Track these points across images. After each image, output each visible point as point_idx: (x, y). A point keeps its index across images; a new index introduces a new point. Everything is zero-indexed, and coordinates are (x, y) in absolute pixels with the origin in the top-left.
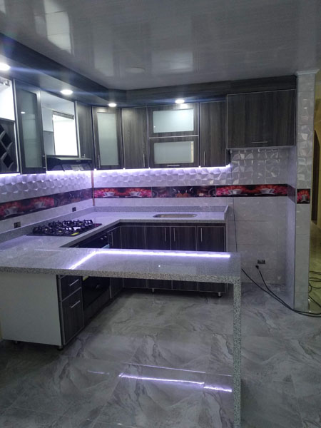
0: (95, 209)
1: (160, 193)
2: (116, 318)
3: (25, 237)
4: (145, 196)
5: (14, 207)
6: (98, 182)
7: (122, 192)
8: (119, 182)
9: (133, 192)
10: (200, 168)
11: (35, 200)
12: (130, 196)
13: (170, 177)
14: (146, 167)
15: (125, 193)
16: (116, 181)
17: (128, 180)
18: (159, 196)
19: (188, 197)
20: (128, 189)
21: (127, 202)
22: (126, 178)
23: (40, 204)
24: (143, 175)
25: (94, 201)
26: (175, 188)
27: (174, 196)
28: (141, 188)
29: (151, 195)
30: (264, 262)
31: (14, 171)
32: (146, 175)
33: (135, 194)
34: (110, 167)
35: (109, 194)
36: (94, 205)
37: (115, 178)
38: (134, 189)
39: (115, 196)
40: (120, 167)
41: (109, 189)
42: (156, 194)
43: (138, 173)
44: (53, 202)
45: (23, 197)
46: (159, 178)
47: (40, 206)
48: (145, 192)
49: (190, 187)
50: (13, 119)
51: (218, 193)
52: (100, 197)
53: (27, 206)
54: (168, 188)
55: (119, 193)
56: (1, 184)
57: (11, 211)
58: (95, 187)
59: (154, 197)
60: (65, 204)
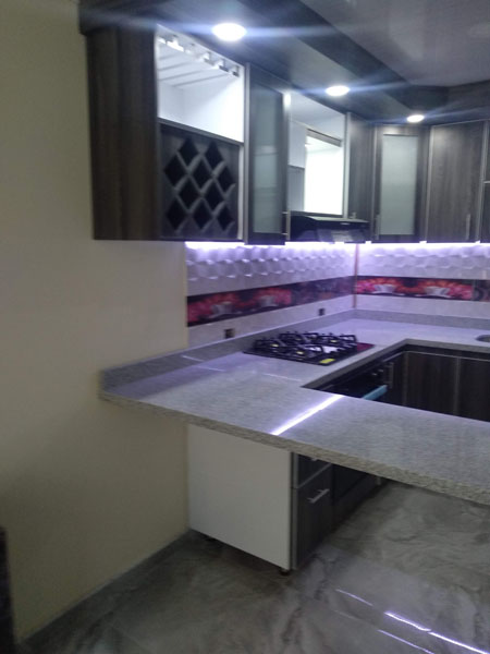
0: (356, 314)
3: (240, 355)
4: (457, 297)
5: (227, 303)
6: (366, 265)
7: (409, 286)
8: (406, 266)
9: (432, 287)
11: (261, 292)
12: (425, 296)
14: (472, 240)
15: (413, 289)
16: (402, 265)
17: (426, 264)
18: (488, 299)
20: (423, 280)
21: (418, 305)
22: (420, 260)
23: (268, 300)
24: (458, 256)
25: (355, 300)
28: (450, 281)
29: (469, 296)
31: (232, 237)
33: (438, 291)
35: (384, 288)
36: (354, 306)
37: (400, 260)
38: (436, 281)
39: (395, 293)
40: (415, 238)
41: (386, 279)
42: (482, 294)
43: (447, 252)
44: (288, 297)
45: (242, 286)
47: (267, 304)
50: (241, 138)
52: (367, 292)
53: (247, 301)
55: (404, 288)
56: (210, 262)
57: (221, 308)
58: (360, 274)
59: (478, 299)
60: (308, 301)
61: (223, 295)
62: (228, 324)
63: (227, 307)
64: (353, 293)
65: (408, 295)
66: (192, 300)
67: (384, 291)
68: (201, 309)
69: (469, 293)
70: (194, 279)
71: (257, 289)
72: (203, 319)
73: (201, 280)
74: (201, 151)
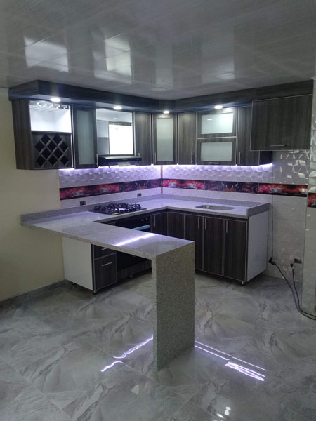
0: (162, 196)
1: (211, 187)
2: (146, 283)
3: (88, 212)
4: (199, 188)
5: (81, 191)
6: (166, 174)
7: (182, 183)
8: (180, 175)
9: (190, 184)
10: (236, 167)
12: (188, 188)
13: (220, 173)
14: (194, 164)
15: (183, 185)
16: (179, 174)
17: (187, 173)
18: (210, 189)
19: (233, 191)
20: (187, 181)
21: (185, 192)
22: (185, 172)
23: (105, 190)
24: (198, 170)
25: (162, 190)
26: (223, 182)
27: (222, 190)
28: (196, 181)
30: (300, 262)
31: (69, 166)
32: (201, 170)
33: (192, 185)
34: (165, 163)
35: (172, 184)
36: (162, 193)
37: (178, 171)
38: (191, 181)
39: (176, 186)
40: (174, 163)
41: (173, 180)
42: (208, 187)
44: (118, 189)
45: (89, 184)
46: (210, 172)
47: (105, 191)
48: (199, 184)
49: (236, 183)
50: (70, 131)
51: (260, 189)
52: (166, 186)
53: (93, 190)
54: (217, 182)
55: (180, 184)
56: (71, 175)
57: (78, 193)
58: (163, 178)
59: (206, 189)
60: (130, 190)
61: (79, 188)
62: (82, 199)
63: (81, 193)
64: (160, 186)
65: (182, 187)
66: (61, 190)
67: (173, 185)
68: (66, 193)
69: (203, 186)
70: (63, 182)
71: (98, 186)
72: (68, 197)
73: (67, 182)
74: (51, 138)
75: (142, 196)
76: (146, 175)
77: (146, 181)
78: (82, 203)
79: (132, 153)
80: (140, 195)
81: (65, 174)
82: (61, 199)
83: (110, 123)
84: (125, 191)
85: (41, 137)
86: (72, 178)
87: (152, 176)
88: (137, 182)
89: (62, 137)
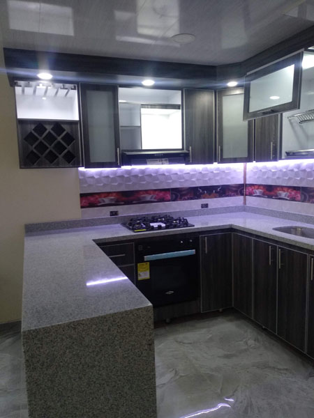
0: (244, 209)
1: (311, 197)
4: (293, 199)
5: (112, 197)
6: (250, 177)
7: (270, 191)
8: (268, 178)
9: (280, 192)
11: (141, 193)
12: (277, 197)
15: (272, 193)
16: (265, 177)
17: (277, 176)
18: (309, 201)
20: (276, 187)
21: (274, 204)
22: (274, 174)
23: (148, 198)
24: (292, 170)
25: (245, 200)
28: (289, 187)
29: (299, 198)
31: (75, 165)
32: (296, 170)
33: (283, 194)
35: (258, 192)
36: (244, 204)
37: (265, 173)
38: (282, 188)
39: (263, 195)
41: (259, 186)
42: (305, 197)
48: (293, 193)
50: (77, 119)
52: (251, 194)
53: (128, 197)
55: (267, 192)
57: (107, 201)
58: (247, 183)
59: (304, 201)
60: (188, 199)
61: (108, 194)
62: (113, 208)
63: (112, 200)
64: (242, 195)
65: (270, 197)
66: (82, 196)
67: (258, 194)
68: (89, 200)
69: (299, 196)
70: (85, 185)
71: (138, 192)
72: (92, 205)
73: (90, 185)
74: (49, 128)
75: (210, 207)
76: (217, 178)
77: (218, 186)
78: (114, 214)
79: (181, 147)
80: (206, 206)
81: (87, 176)
82: (82, 207)
83: (143, 106)
84: (181, 199)
85: (33, 127)
86: (98, 181)
87: (229, 180)
88: (201, 187)
89: (64, 126)
